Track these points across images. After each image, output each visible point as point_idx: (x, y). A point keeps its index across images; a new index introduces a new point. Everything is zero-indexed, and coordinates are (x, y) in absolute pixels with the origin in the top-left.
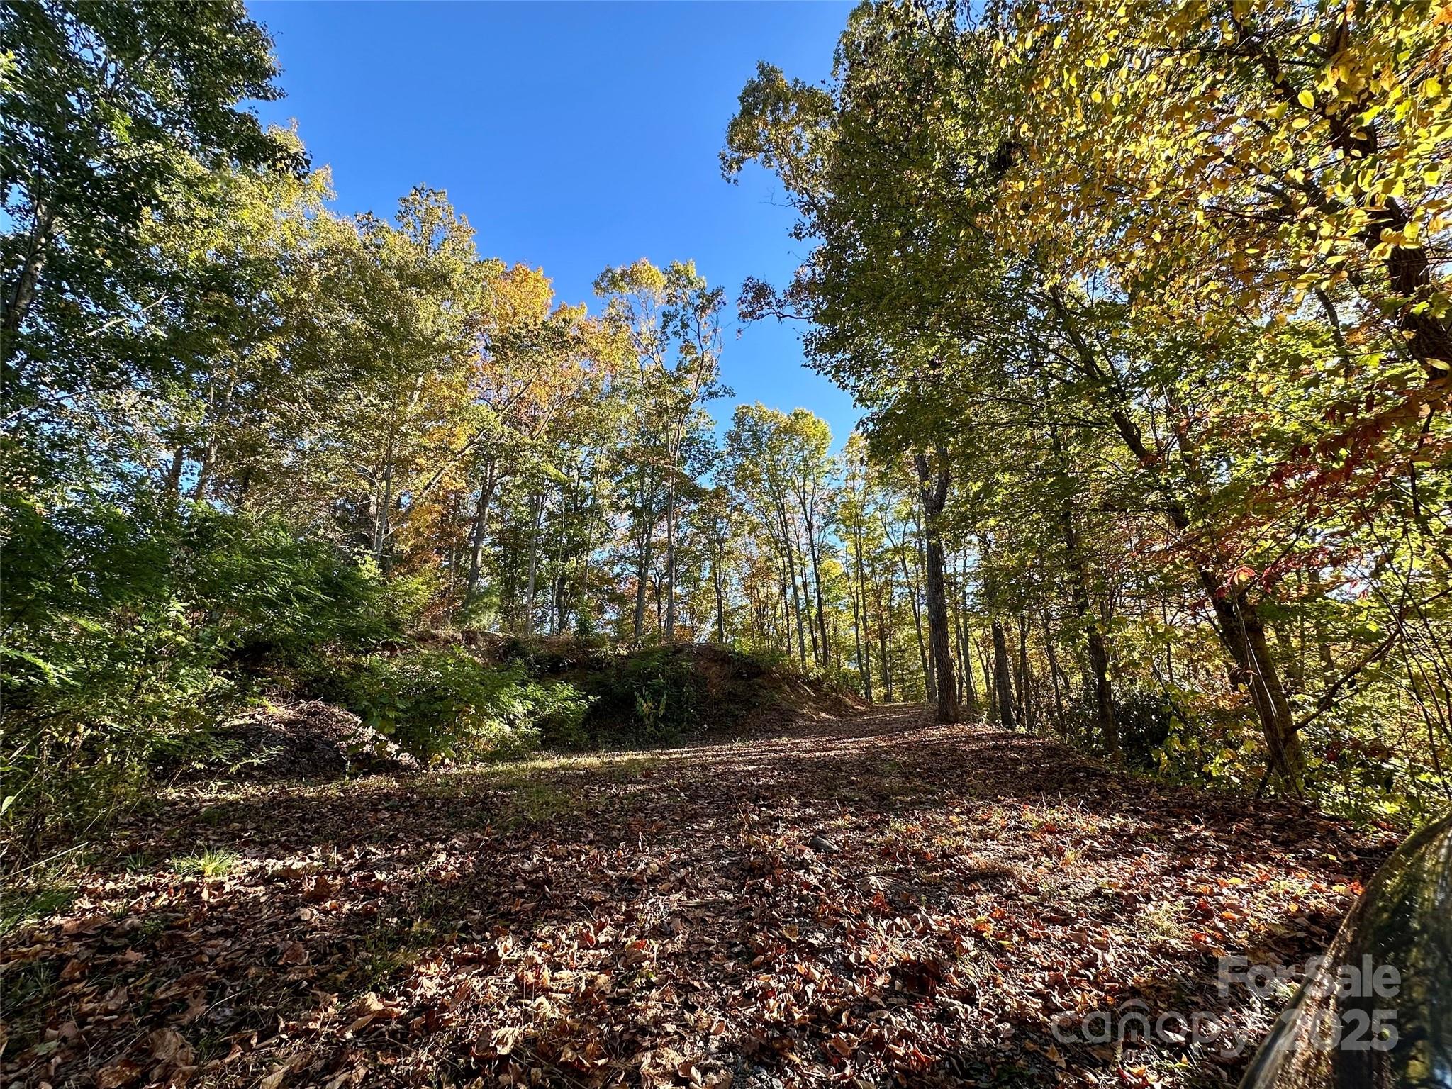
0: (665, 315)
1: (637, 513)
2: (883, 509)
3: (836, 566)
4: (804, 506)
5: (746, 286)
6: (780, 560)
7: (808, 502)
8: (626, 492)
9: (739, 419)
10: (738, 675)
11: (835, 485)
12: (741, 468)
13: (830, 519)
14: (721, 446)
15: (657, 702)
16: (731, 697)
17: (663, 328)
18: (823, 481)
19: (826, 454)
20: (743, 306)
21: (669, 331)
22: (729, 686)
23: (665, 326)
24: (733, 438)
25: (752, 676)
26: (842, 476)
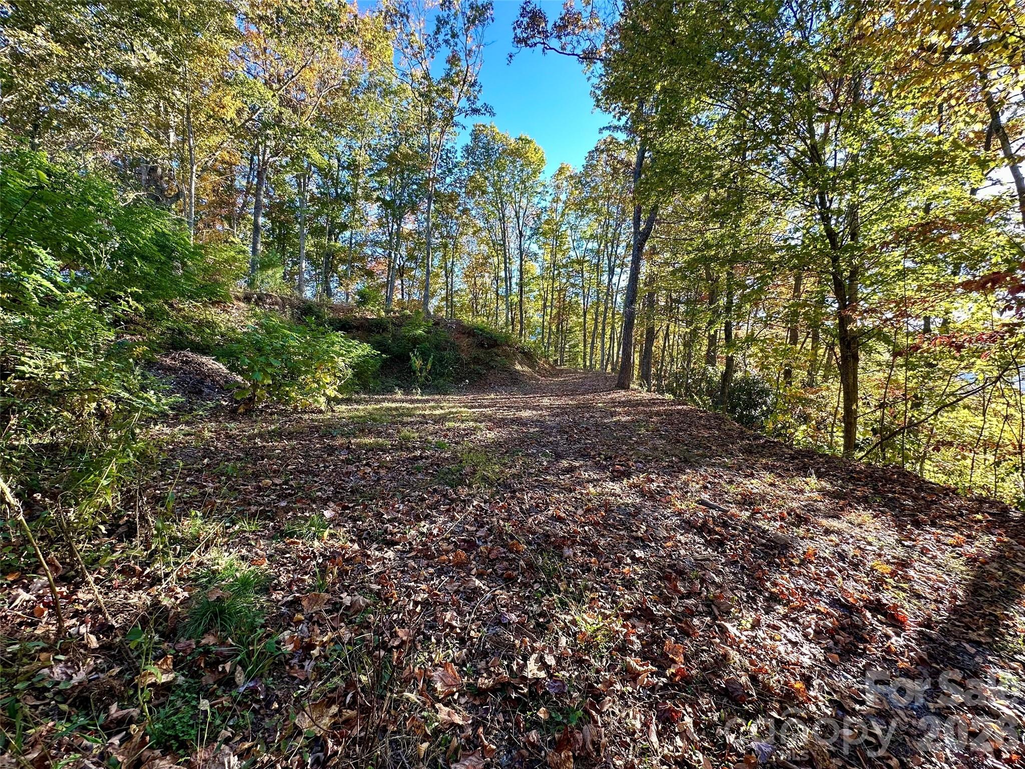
0: (438, 19)
1: (386, 204)
2: (574, 228)
3: (535, 268)
4: (518, 218)
5: (524, 9)
6: (496, 259)
7: (521, 214)
8: (377, 185)
9: (475, 136)
10: (482, 345)
11: (543, 204)
12: (471, 178)
13: (536, 232)
14: (459, 157)
15: (425, 360)
16: (476, 360)
17: (436, 33)
18: (535, 200)
19: (541, 177)
20: (518, 31)
21: (441, 37)
22: (474, 352)
23: (438, 32)
24: (469, 151)
25: (491, 346)
26: (549, 198)
